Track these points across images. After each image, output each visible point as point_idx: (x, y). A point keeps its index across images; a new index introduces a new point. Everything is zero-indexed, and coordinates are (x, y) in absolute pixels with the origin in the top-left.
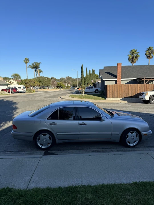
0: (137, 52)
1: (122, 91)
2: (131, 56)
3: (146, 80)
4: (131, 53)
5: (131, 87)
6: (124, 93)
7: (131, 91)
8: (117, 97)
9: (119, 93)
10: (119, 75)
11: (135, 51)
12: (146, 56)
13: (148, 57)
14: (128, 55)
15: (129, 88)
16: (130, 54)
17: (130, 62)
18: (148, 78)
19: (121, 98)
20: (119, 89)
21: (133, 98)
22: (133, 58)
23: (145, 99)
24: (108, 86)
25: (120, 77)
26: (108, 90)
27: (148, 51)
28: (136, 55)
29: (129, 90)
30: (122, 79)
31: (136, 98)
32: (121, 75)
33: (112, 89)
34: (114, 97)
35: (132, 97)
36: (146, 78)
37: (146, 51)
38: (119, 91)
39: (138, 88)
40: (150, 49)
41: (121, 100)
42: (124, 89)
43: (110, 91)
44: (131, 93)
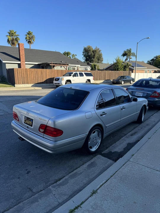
0: (17, 34)
1: (32, 76)
2: (10, 38)
3: (53, 65)
4: (10, 34)
5: (41, 72)
6: (34, 78)
7: (41, 76)
8: (28, 83)
9: (29, 79)
10: (23, 57)
11: (15, 33)
12: (27, 40)
13: (28, 42)
14: (7, 36)
15: (39, 74)
16: (8, 35)
17: (10, 44)
18: (55, 64)
19: (32, 85)
20: (29, 74)
21: (44, 84)
22: (13, 40)
23: (61, 84)
24: (16, 70)
25: (24, 60)
26: (16, 74)
27: (28, 36)
28: (16, 37)
29: (39, 75)
30: (26, 63)
31: (46, 83)
32: (24, 58)
33: (21, 74)
34: (24, 83)
35: (42, 83)
36: (53, 64)
37: (26, 35)
38: (29, 76)
39: (48, 73)
40: (30, 34)
41: (32, 86)
42: (34, 74)
43: (19, 76)
44: (41, 78)
